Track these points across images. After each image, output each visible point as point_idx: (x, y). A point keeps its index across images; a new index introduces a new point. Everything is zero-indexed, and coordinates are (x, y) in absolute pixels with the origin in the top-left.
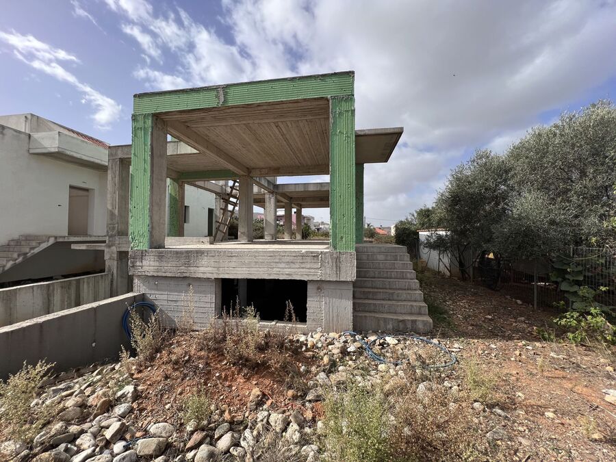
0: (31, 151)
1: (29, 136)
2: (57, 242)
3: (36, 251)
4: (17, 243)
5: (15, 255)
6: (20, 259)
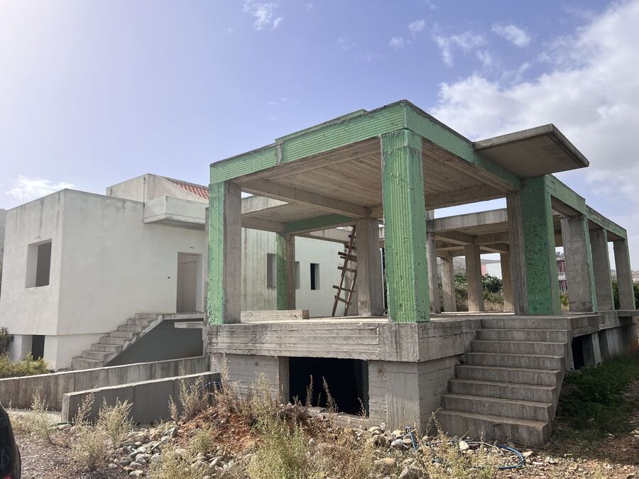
0: (146, 221)
1: (144, 203)
2: (164, 320)
3: (147, 330)
4: (132, 322)
5: (131, 336)
6: (134, 340)
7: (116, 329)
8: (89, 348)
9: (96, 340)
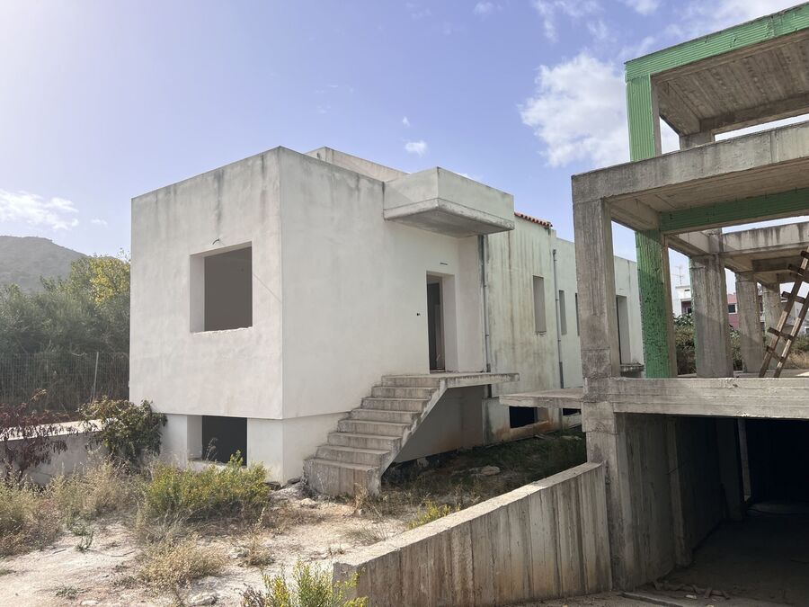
1: (384, 184)
5: (408, 418)
6: (415, 426)
7: (359, 405)
8: (325, 440)
9: (332, 425)
